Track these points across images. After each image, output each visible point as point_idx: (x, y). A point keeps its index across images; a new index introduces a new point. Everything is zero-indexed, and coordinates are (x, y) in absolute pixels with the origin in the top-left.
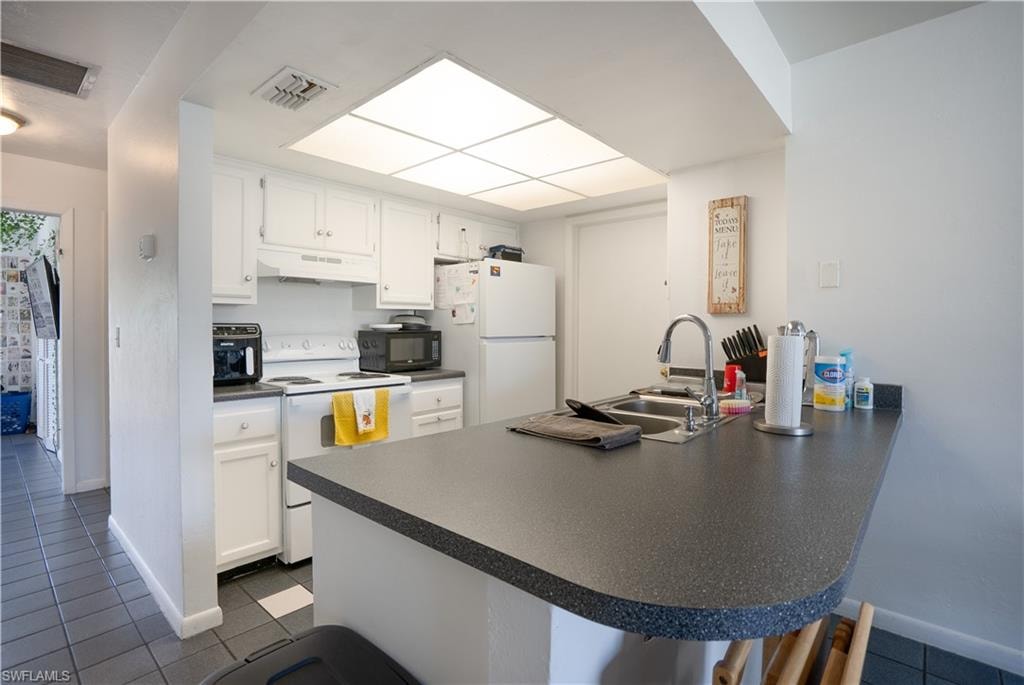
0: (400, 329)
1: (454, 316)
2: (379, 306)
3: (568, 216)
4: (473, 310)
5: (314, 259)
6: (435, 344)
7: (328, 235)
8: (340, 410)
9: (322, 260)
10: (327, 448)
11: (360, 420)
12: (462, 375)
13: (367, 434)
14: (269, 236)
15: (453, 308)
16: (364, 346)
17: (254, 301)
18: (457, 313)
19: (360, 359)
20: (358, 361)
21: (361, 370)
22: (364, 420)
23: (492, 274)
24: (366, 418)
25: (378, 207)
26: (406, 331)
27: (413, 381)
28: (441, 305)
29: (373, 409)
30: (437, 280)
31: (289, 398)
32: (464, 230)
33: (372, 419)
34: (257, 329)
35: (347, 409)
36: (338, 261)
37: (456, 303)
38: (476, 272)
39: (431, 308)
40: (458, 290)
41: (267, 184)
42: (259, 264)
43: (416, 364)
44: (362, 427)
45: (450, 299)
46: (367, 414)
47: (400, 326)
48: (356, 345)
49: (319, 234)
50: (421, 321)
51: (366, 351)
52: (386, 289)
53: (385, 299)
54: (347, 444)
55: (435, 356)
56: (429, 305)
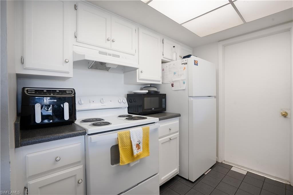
0: (147, 93)
1: (173, 86)
2: (138, 81)
3: (219, 41)
4: (184, 83)
5: (106, 54)
6: (163, 100)
7: (113, 41)
8: (123, 142)
9: (110, 55)
10: (115, 166)
11: (134, 147)
12: (179, 115)
13: (138, 156)
14: (79, 38)
15: (172, 83)
16: (130, 101)
17: (70, 75)
18: (174, 85)
19: (128, 108)
20: (127, 109)
21: (129, 113)
22: (137, 147)
23: (195, 64)
24: (138, 146)
25: (137, 31)
26: (149, 94)
27: (160, 120)
28: (165, 81)
29: (141, 140)
30: (163, 70)
31: (89, 137)
32: (174, 47)
33: (141, 145)
34: (73, 92)
35: (127, 142)
36: (118, 56)
37: (174, 80)
38: (186, 64)
39: (161, 83)
40: (175, 73)
41: (79, 8)
42: (74, 53)
43: (155, 110)
44: (136, 152)
45: (170, 78)
46: (138, 143)
47: (147, 91)
48: (126, 101)
49: (108, 40)
50: (155, 89)
51: (131, 104)
52: (142, 72)
53: (141, 77)
54: (126, 163)
55: (163, 106)
56: (159, 81)
